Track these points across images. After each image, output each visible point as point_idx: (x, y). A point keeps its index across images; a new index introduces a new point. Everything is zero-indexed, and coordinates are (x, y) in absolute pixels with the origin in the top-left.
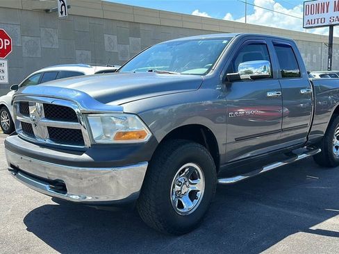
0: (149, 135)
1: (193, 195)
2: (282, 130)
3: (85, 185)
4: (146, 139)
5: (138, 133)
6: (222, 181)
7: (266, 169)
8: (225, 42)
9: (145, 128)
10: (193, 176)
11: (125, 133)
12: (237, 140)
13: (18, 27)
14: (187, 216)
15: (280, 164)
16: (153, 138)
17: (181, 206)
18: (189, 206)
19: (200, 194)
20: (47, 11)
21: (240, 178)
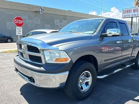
0: (70, 60)
1: (87, 84)
2: (122, 56)
4: (68, 62)
5: (65, 59)
6: (98, 77)
7: (115, 71)
8: (101, 21)
9: (68, 57)
10: (87, 76)
11: (59, 59)
12: (105, 61)
13: (27, 17)
14: (84, 93)
15: (120, 69)
17: (82, 88)
18: (85, 88)
19: (90, 83)
20: (37, 12)
21: (105, 76)
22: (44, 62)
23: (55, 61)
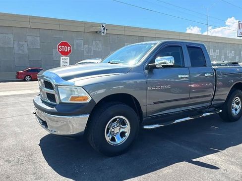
0: (90, 99)
1: (123, 134)
3: (59, 125)
4: (88, 101)
5: (82, 97)
6: (146, 127)
7: (177, 121)
8: (152, 45)
9: (87, 95)
10: (124, 123)
12: (155, 103)
15: (188, 118)
16: (92, 101)
20: (96, 32)
21: (157, 126)
22: (58, 102)
23: (71, 100)
